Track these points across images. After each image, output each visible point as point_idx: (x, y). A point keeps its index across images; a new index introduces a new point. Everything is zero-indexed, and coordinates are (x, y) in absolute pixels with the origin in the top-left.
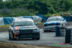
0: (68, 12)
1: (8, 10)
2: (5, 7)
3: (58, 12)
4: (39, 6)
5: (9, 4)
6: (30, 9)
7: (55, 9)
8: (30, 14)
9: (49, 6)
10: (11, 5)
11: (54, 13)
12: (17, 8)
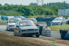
0: (42, 15)
1: (4, 11)
2: (3, 10)
3: (36, 15)
4: (25, 10)
5: (6, 8)
6: (19, 12)
7: (35, 13)
8: (18, 15)
9: (31, 11)
10: (7, 8)
11: (34, 16)
12: (10, 11)
